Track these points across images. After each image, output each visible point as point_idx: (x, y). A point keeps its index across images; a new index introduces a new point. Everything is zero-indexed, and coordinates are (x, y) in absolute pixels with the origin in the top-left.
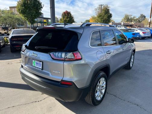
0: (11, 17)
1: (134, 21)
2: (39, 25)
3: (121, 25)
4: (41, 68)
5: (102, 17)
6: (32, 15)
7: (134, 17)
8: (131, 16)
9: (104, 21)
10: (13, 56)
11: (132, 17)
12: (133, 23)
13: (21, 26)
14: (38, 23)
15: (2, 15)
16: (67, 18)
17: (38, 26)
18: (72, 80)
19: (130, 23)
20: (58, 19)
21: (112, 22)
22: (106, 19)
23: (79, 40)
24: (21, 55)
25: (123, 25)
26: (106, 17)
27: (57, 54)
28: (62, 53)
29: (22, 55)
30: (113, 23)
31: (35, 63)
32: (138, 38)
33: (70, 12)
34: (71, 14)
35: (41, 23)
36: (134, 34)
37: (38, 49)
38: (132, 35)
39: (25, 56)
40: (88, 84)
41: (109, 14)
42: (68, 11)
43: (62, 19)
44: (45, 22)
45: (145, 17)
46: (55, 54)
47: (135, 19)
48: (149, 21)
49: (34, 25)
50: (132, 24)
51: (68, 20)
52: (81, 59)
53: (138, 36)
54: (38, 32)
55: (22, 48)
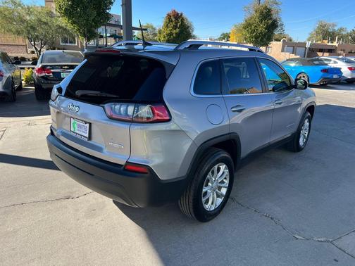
0: (46, 23)
1: (339, 39)
2: (111, 42)
4: (87, 135)
5: (253, 27)
6: (87, 20)
7: (341, 29)
8: (334, 25)
9: (256, 37)
10: (42, 109)
11: (336, 28)
12: (335, 44)
13: (69, 44)
14: (109, 39)
15: (28, 18)
16: (175, 27)
17: (109, 44)
18: (148, 163)
19: (330, 44)
20: (155, 29)
21: (284, 41)
22: (261, 33)
23: (166, 80)
24: (49, 109)
26: (262, 28)
27: (117, 107)
28: (128, 106)
29: (51, 108)
30: (286, 43)
31: (76, 126)
32: (335, 80)
33: (182, 14)
34: (183, 20)
35: (115, 38)
36: (325, 71)
37: (82, 96)
38: (322, 73)
39: (57, 110)
40: (184, 173)
41: (270, 22)
42: (177, 11)
43: (163, 30)
46: (113, 106)
47: (344, 33)
49: (100, 43)
50: (333, 46)
51: (176, 34)
52: (169, 120)
53: (335, 76)
54: (86, 60)
55: (53, 93)
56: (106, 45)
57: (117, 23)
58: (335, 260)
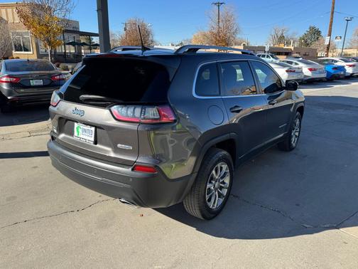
1: (294, 43)
2: (70, 49)
3: (265, 52)
7: (294, 33)
12: (291, 47)
14: (67, 46)
19: (286, 47)
21: (244, 45)
25: (268, 52)
30: (247, 47)
35: (74, 46)
44: (84, 44)
45: (318, 33)
47: (296, 37)
48: (327, 43)
49: (58, 51)
50: (289, 49)
56: (65, 52)
57: (75, 29)
58: (345, 243)
